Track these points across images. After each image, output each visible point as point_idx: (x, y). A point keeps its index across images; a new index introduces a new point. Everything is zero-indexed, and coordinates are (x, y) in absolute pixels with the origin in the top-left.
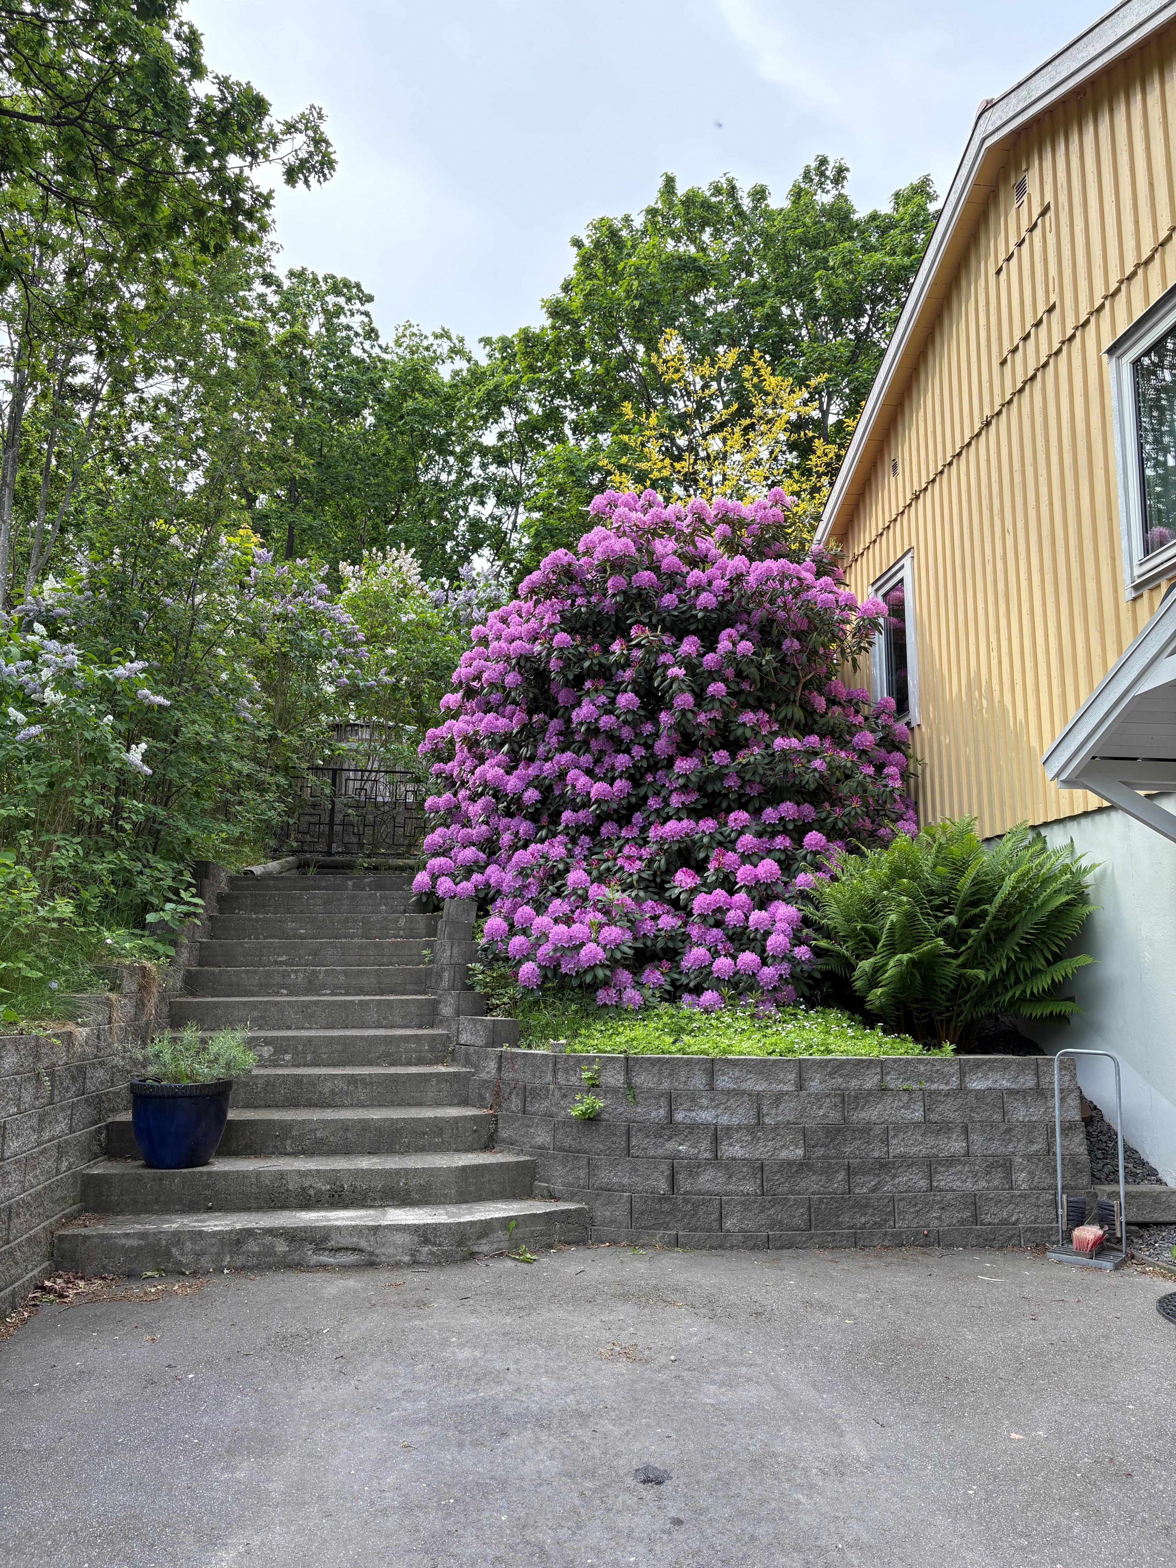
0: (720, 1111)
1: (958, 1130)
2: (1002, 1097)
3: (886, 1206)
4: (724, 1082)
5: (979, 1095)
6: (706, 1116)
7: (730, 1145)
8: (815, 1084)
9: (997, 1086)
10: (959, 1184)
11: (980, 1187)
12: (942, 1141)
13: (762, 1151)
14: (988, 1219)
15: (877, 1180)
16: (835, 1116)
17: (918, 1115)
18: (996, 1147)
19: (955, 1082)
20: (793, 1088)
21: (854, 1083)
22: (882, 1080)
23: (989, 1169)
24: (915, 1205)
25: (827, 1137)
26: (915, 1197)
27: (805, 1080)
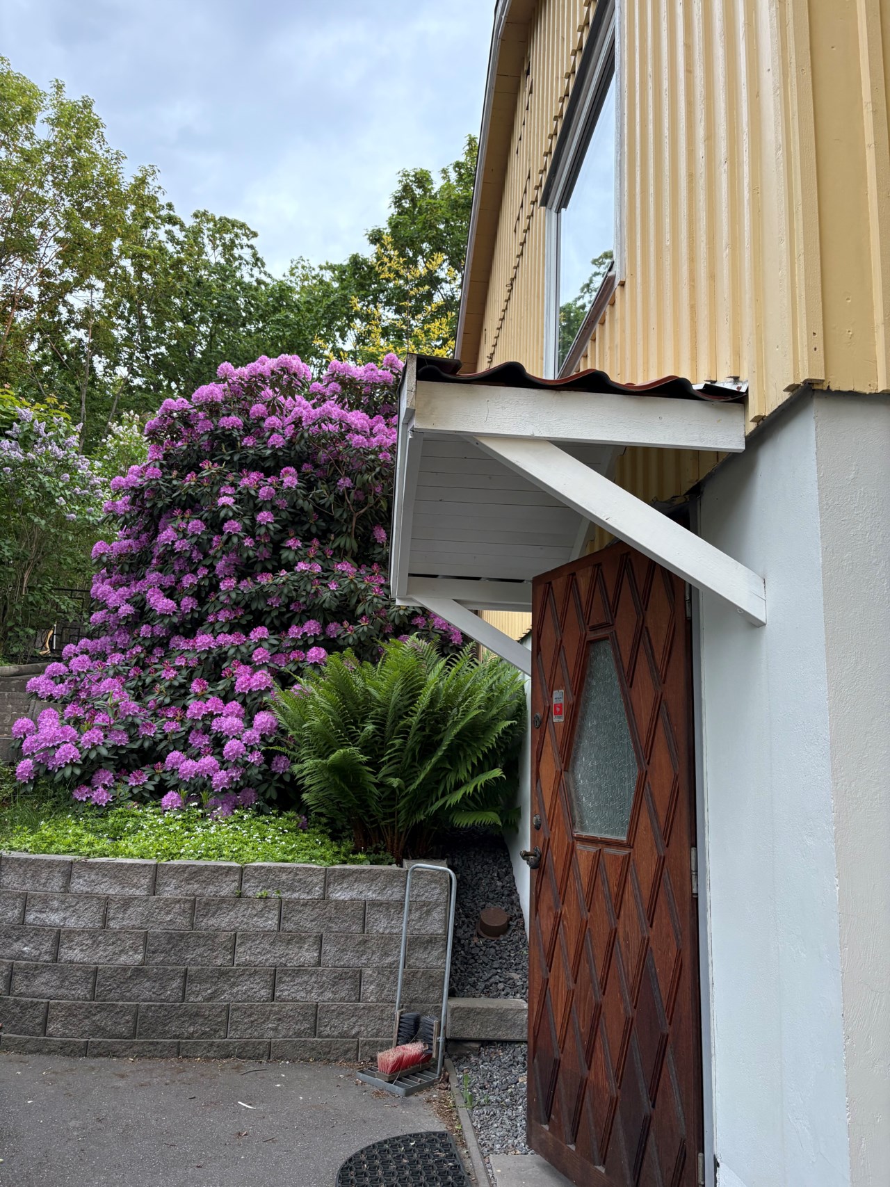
0: (68, 914)
1: (311, 939)
2: (365, 908)
3: (218, 1016)
4: (78, 885)
5: (340, 905)
6: (55, 918)
7: (70, 948)
8: (169, 891)
9: (362, 897)
10: (304, 995)
11: (326, 999)
12: (292, 951)
13: (99, 956)
14: (327, 1031)
15: (214, 988)
16: (182, 921)
17: (272, 923)
18: (349, 958)
19: (317, 892)
20: (146, 893)
21: (211, 889)
22: (240, 886)
23: (338, 979)
24: (250, 1016)
25: (169, 943)
26: (251, 1007)
27: (160, 885)
